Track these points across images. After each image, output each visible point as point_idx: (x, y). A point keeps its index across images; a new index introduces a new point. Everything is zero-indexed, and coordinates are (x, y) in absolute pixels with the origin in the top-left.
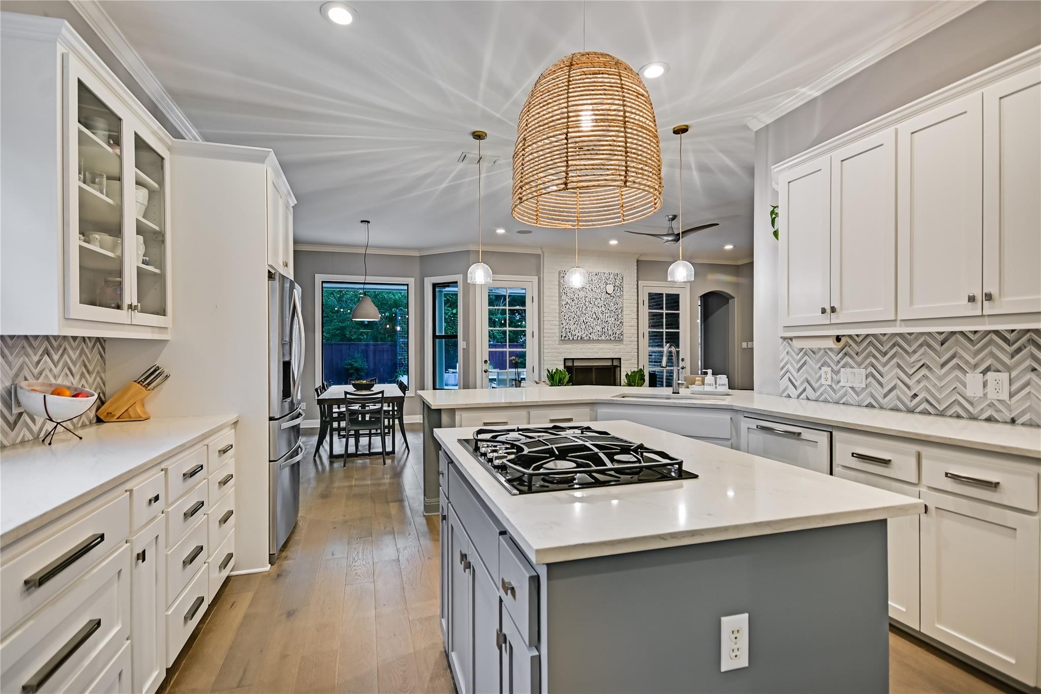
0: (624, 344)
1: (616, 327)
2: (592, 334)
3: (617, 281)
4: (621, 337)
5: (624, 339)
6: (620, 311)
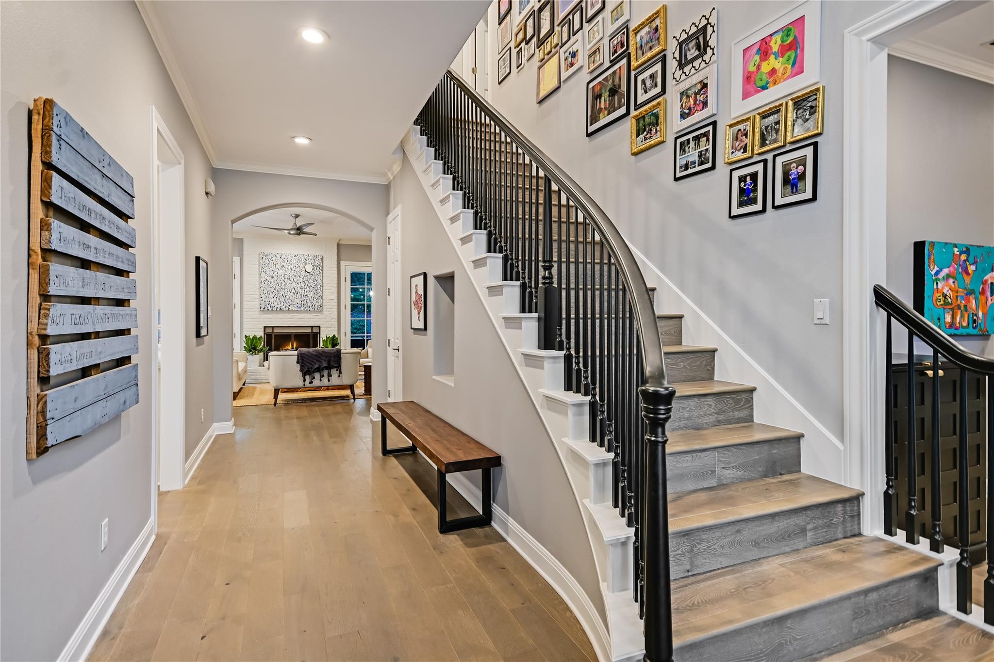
0: (323, 314)
1: (315, 300)
2: (291, 306)
3: (317, 262)
4: (321, 308)
5: (324, 310)
6: (319, 286)
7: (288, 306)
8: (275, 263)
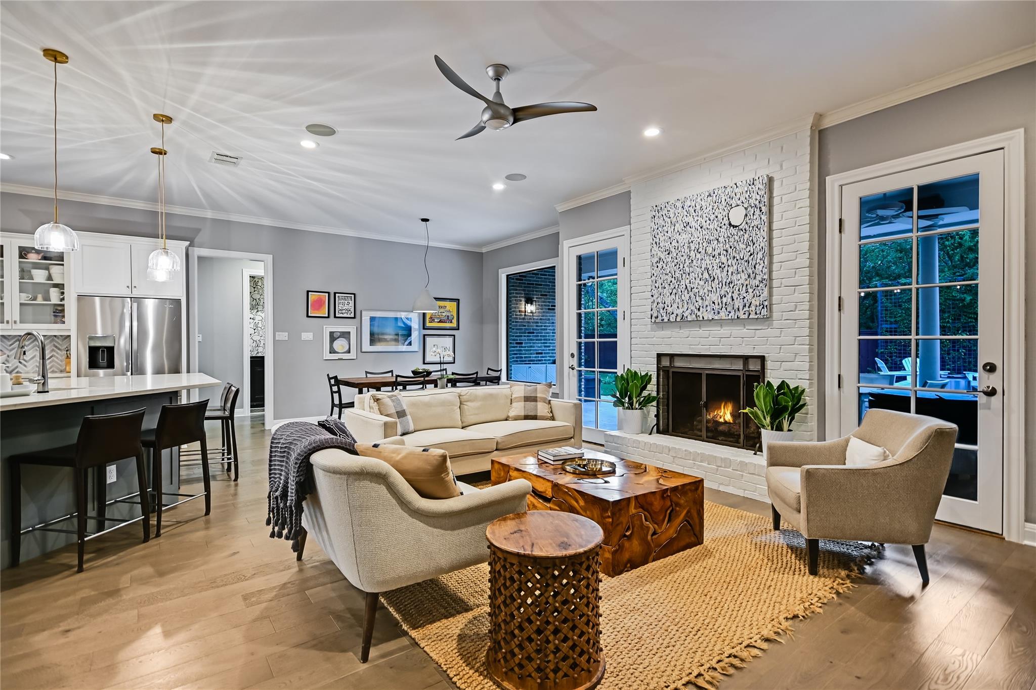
0: (774, 326)
1: (750, 290)
2: (701, 309)
3: (754, 196)
4: (764, 312)
5: (775, 315)
6: (760, 255)
7: (696, 311)
8: (674, 220)
